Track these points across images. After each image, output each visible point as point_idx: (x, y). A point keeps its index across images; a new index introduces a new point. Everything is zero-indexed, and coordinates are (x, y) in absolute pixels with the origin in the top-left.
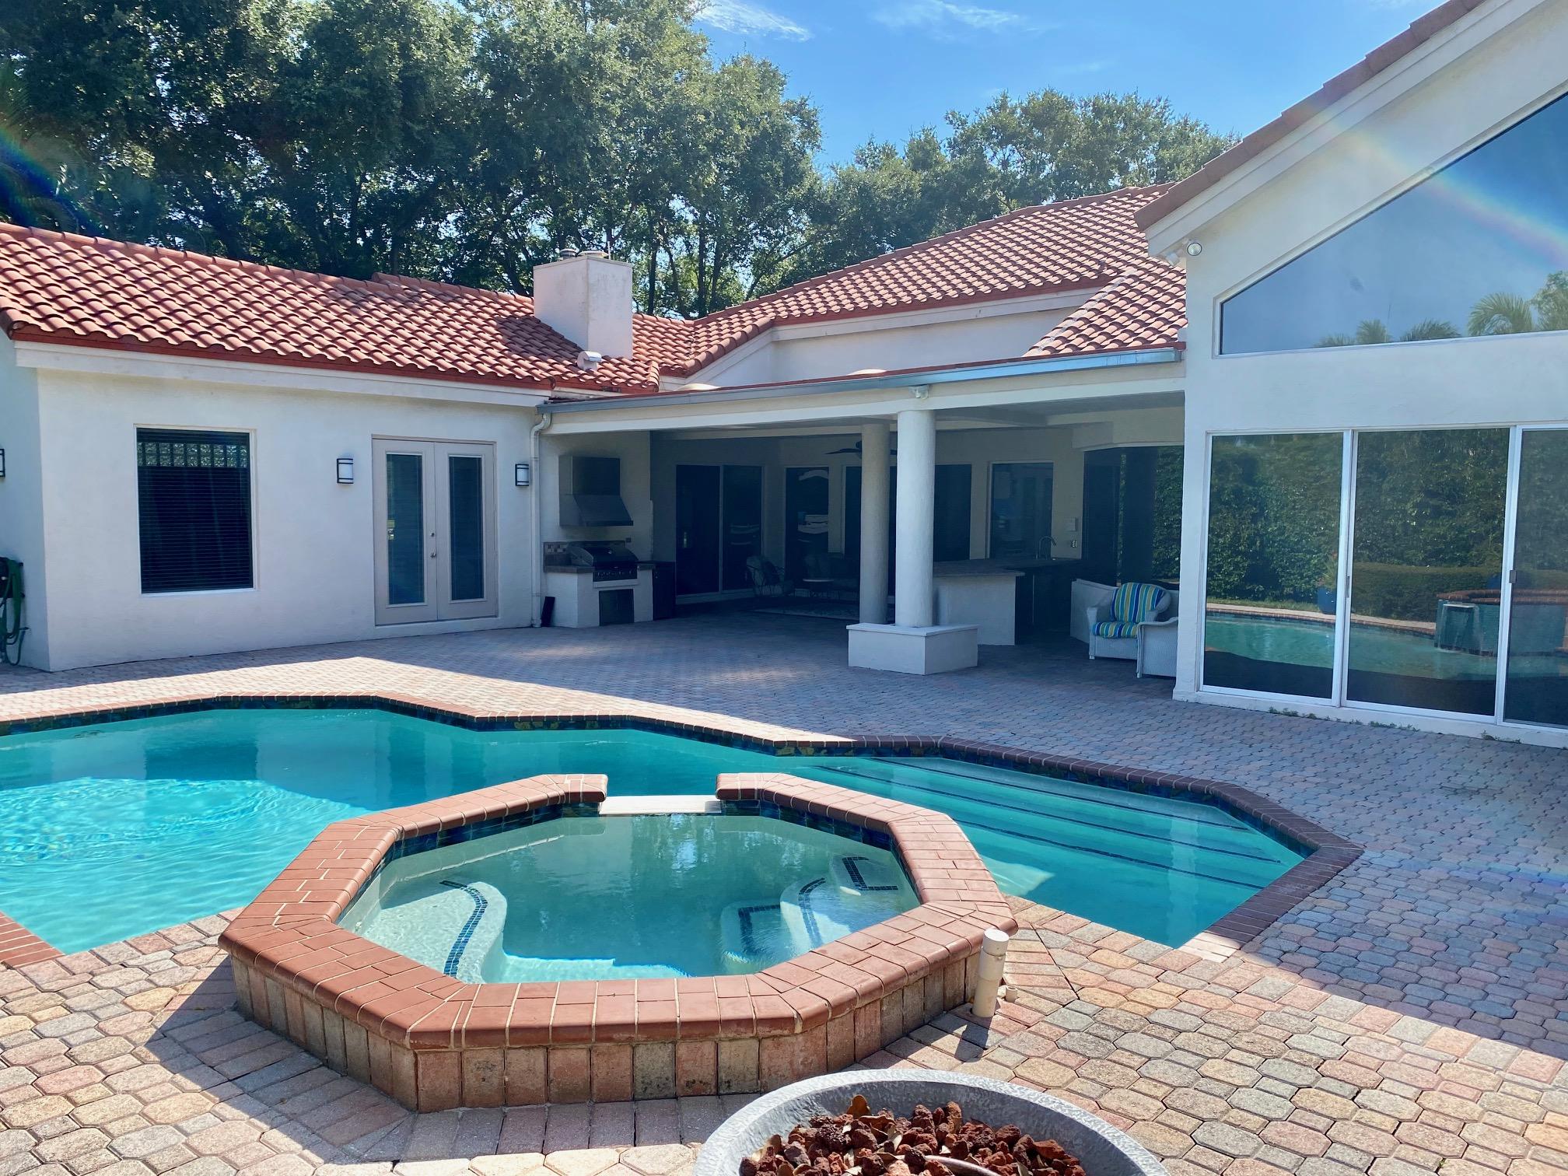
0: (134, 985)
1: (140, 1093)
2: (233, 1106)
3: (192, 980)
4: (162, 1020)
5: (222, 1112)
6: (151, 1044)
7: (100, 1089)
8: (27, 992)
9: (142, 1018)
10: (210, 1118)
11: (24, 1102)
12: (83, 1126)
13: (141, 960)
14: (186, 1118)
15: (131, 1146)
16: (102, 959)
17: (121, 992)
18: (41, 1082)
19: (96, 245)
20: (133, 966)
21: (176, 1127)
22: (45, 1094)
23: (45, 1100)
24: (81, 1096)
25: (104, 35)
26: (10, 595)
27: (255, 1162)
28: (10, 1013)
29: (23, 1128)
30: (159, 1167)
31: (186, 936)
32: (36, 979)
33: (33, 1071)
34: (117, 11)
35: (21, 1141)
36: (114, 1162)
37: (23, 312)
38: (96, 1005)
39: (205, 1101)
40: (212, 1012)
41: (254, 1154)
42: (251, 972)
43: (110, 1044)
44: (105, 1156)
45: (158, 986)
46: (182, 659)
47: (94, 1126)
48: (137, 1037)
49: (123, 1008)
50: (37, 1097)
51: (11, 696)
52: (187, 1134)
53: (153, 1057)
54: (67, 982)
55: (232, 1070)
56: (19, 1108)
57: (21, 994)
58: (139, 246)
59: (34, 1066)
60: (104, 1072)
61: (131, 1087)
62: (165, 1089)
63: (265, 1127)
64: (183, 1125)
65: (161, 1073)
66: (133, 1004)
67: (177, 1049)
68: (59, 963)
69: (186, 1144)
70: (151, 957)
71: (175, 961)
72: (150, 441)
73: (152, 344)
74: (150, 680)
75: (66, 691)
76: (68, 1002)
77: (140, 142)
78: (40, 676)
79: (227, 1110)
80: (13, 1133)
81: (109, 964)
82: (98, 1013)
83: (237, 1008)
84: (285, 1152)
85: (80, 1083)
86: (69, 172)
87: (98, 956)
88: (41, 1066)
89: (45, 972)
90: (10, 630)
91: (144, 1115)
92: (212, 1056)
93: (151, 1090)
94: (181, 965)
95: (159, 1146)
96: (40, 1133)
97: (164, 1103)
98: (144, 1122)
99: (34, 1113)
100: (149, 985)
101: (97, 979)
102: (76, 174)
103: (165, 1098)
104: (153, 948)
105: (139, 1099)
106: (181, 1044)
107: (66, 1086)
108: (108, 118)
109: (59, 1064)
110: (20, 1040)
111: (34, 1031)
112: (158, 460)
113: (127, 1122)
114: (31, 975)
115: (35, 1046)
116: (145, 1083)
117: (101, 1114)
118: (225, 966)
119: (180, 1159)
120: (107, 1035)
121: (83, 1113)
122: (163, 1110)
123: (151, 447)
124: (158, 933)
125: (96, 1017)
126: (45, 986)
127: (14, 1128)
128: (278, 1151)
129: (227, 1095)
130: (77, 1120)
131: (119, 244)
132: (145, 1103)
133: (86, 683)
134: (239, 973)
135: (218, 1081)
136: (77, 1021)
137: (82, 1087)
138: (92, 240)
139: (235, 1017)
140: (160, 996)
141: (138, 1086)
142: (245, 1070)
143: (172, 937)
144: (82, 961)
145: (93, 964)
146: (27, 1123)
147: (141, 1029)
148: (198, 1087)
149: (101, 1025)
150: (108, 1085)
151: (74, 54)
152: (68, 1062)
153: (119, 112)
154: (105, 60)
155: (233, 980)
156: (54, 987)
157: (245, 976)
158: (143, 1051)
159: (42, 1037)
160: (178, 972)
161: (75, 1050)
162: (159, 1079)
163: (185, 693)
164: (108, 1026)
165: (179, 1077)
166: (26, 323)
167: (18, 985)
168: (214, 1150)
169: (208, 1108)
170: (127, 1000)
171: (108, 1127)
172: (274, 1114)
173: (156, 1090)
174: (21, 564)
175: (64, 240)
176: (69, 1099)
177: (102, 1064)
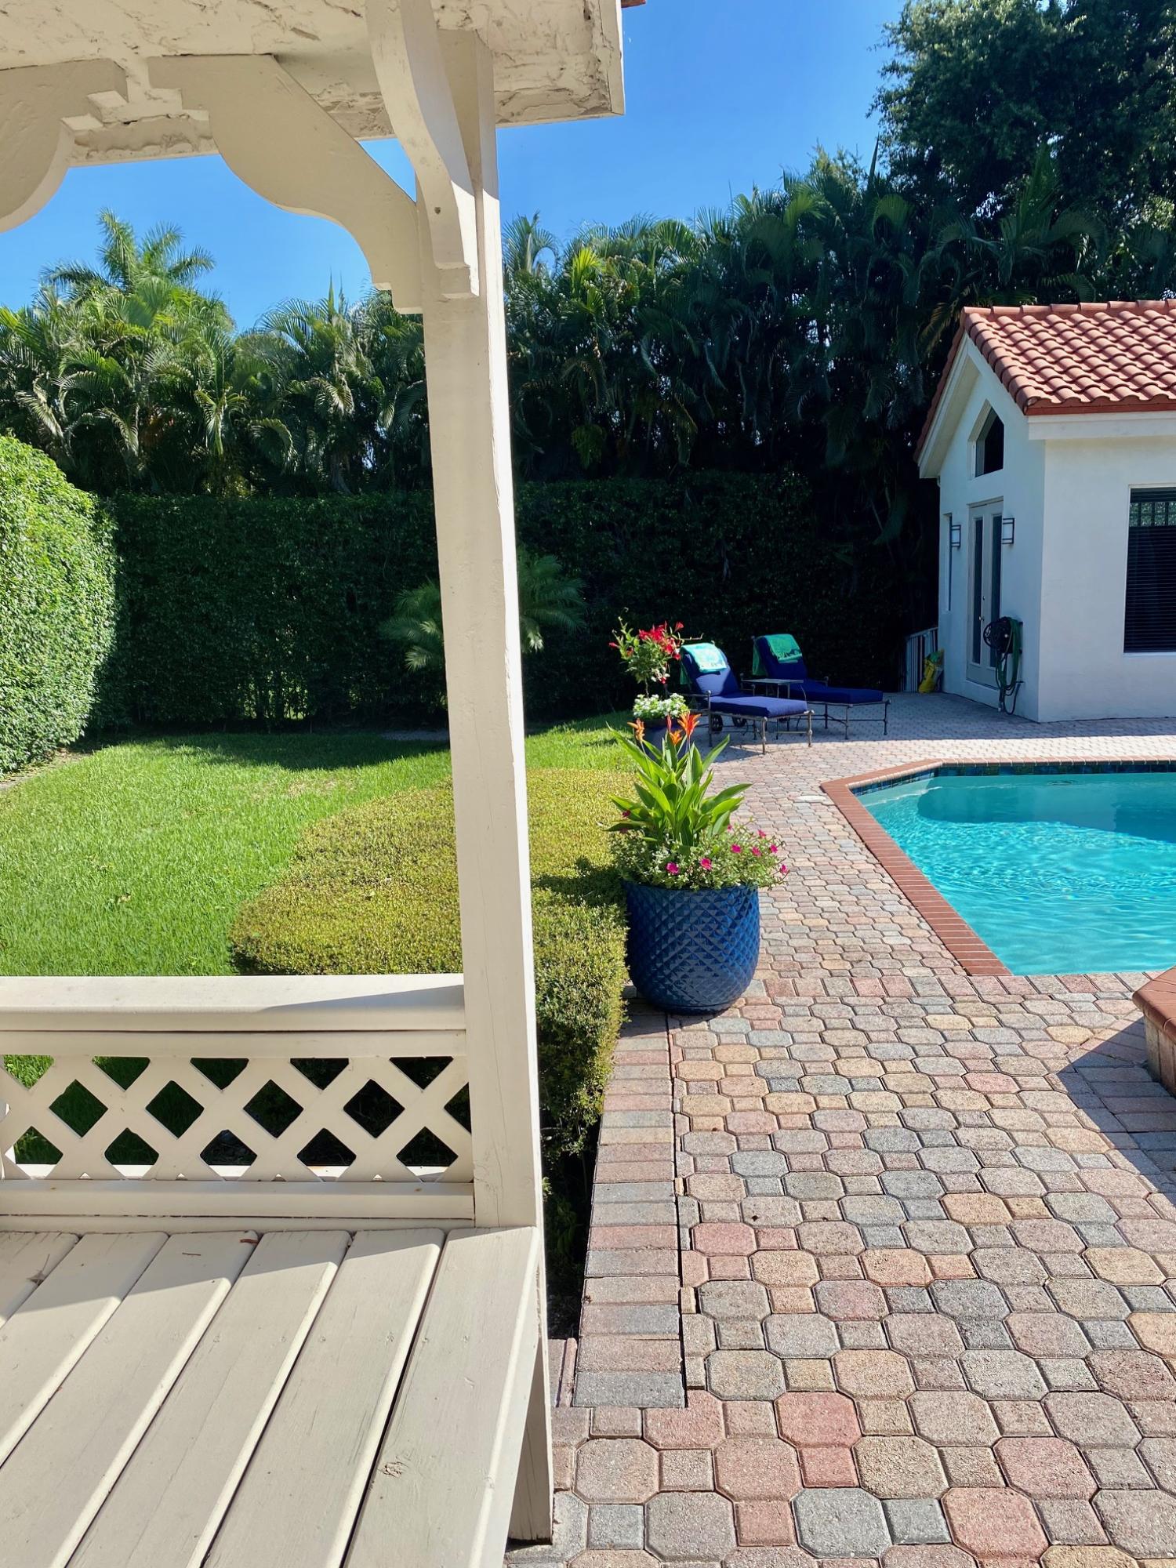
0: (1058, 1018)
1: (1046, 1115)
2: (1127, 1157)
3: (1108, 1028)
4: (1076, 1055)
5: (1114, 1158)
6: (1062, 1074)
7: (1013, 1100)
8: (971, 998)
9: (1059, 1049)
10: (1103, 1160)
11: (953, 1089)
12: (995, 1126)
13: (1067, 997)
14: (1082, 1152)
15: (1030, 1158)
16: (1034, 987)
17: (1045, 1021)
18: (969, 1077)
19: (1108, 311)
20: (1059, 1000)
21: (1071, 1156)
22: (970, 1088)
23: (970, 1094)
24: (997, 1099)
25: (1135, 89)
26: (1010, 651)
27: (1138, 1217)
28: (955, 1013)
29: (949, 1110)
30: (1050, 1186)
31: (1110, 985)
32: (979, 990)
33: (965, 1066)
34: (1148, 60)
35: (946, 1121)
36: (1013, 1166)
37: (1037, 388)
38: (1022, 1025)
39: (1102, 1143)
40: (1121, 1063)
41: (1138, 1210)
42: (1161, 1035)
43: (1026, 1062)
44: (1008, 1158)
45: (1077, 1025)
46: (1156, 719)
47: (1004, 1130)
48: (1051, 1064)
49: (1044, 1035)
50: (963, 1089)
51: (1003, 741)
52: (1080, 1167)
53: (1062, 1087)
54: (1003, 999)
55: (1133, 1126)
56: (949, 1092)
57: (966, 998)
58: (1151, 303)
59: (966, 1062)
60: (1020, 1087)
61: (1039, 1107)
62: (1067, 1118)
63: (1153, 1187)
64: (1079, 1157)
65: (1066, 1103)
66: (1054, 1034)
67: (1085, 1088)
68: (999, 981)
69: (1077, 1174)
70: (1077, 996)
71: (1097, 1006)
72: (1145, 501)
73: (1153, 402)
74: (1124, 738)
75: (1048, 741)
76: (1001, 1016)
77: (1161, 193)
78: (1029, 725)
79: (1120, 1159)
80: (941, 1111)
81: (1040, 993)
82: (1023, 1033)
83: (1146, 1066)
84: (1168, 1220)
85: (998, 1089)
86: (1091, 242)
87: (1031, 983)
88: (970, 1064)
89: (987, 984)
90: (1009, 684)
91: (1046, 1136)
92: (1116, 1104)
93: (1056, 1116)
94: (1101, 1011)
95: (1053, 1168)
96: (960, 1119)
97: (1066, 1132)
98: (1045, 1141)
99: (959, 1101)
100: (1070, 1021)
101: (1028, 1004)
102: (1096, 240)
103: (1067, 1127)
104: (1079, 988)
105: (1045, 1120)
106: (1089, 1083)
107: (987, 1088)
108: (1134, 175)
109: (985, 1067)
110: (959, 1037)
111: (971, 1033)
112: (1153, 520)
113: (1031, 1136)
114: (976, 984)
115: (970, 1045)
116: (1052, 1108)
117: (1010, 1122)
118: (1140, 1023)
119: (1069, 1186)
120: (1027, 1054)
121: (997, 1115)
122: (1063, 1137)
123: (1146, 507)
124: (1085, 976)
125: (1021, 1036)
126: (985, 998)
127: (942, 1108)
128: (1162, 1217)
129: (1121, 1145)
130: (992, 1120)
131: (1131, 304)
132: (1049, 1126)
133: (1066, 736)
134: (1150, 1033)
135: (1116, 1128)
136: (1004, 1035)
137: (1000, 1093)
138: (1105, 305)
139: (1143, 1074)
140: (1080, 1034)
141: (1045, 1108)
142: (1143, 1128)
143: (1098, 982)
144: (1017, 984)
145: (1026, 989)
146: (952, 1108)
147: (1057, 1058)
148: (1097, 1128)
149: (1024, 1044)
150: (1020, 1099)
151: (1104, 119)
152: (992, 1067)
153: (1143, 167)
154: (1134, 116)
155: (1144, 1038)
156: (992, 1000)
157: (1155, 1037)
158: (1055, 1079)
159: (976, 1039)
160: (1097, 1016)
161: (999, 1059)
162: (1064, 1108)
163: (1155, 754)
164: (1028, 1046)
165: (1081, 1113)
166: (1038, 399)
167: (965, 991)
168: (1102, 1191)
169: (1104, 1150)
170: (1050, 1029)
171: (1015, 1134)
172: (1166, 1179)
173: (1061, 1117)
174: (1021, 623)
175: (1079, 311)
176: (988, 1099)
177: (1019, 1079)
